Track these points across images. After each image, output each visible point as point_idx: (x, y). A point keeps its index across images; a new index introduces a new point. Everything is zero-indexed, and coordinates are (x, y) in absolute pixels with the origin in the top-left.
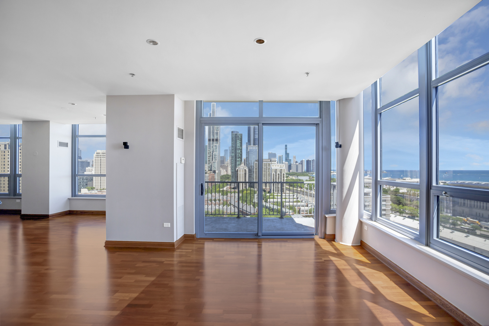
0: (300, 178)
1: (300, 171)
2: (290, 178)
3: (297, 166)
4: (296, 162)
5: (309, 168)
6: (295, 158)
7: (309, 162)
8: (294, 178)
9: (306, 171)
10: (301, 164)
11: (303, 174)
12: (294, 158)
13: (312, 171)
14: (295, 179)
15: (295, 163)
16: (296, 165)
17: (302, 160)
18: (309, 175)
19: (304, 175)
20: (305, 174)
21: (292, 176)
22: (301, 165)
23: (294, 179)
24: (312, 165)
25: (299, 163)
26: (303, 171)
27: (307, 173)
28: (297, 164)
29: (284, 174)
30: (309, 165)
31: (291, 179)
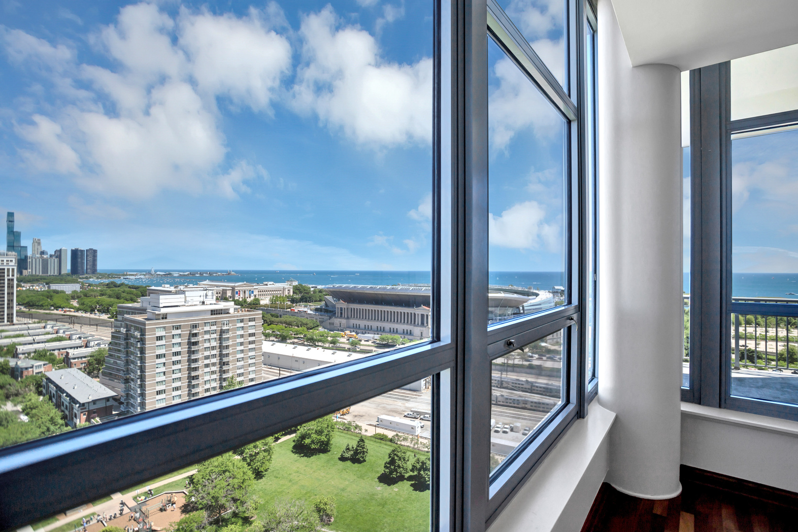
0: (54, 287)
1: (53, 271)
2: (24, 289)
3: (45, 263)
4: (43, 253)
5: (79, 265)
6: (39, 244)
7: (80, 254)
8: (36, 288)
9: (70, 272)
10: (57, 257)
11: (61, 278)
12: (36, 244)
13: (86, 273)
14: (41, 291)
15: (39, 256)
16: (43, 260)
17: (61, 250)
18: (79, 280)
19: (67, 282)
20: (69, 278)
21: (29, 285)
22: (56, 260)
23: (38, 291)
24: (87, 260)
25: (51, 256)
26: (63, 272)
27: (74, 277)
28: (45, 256)
29: (13, 280)
30: (79, 260)
31: (27, 290)
